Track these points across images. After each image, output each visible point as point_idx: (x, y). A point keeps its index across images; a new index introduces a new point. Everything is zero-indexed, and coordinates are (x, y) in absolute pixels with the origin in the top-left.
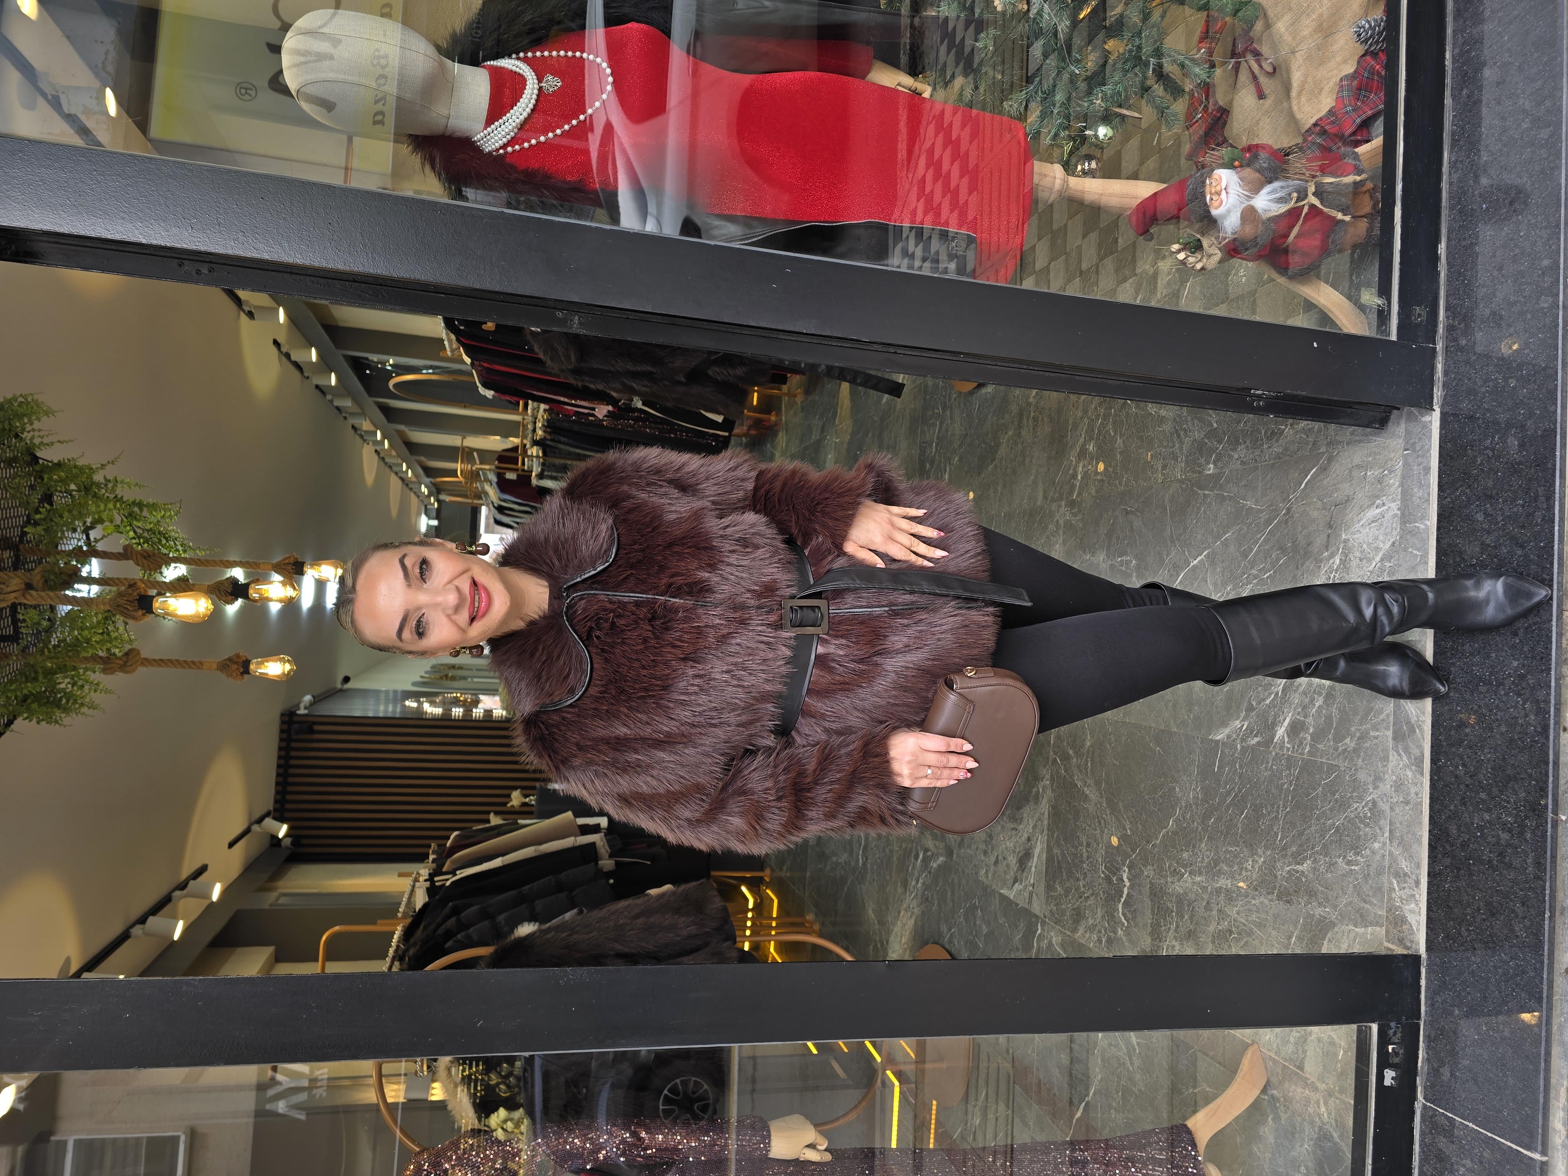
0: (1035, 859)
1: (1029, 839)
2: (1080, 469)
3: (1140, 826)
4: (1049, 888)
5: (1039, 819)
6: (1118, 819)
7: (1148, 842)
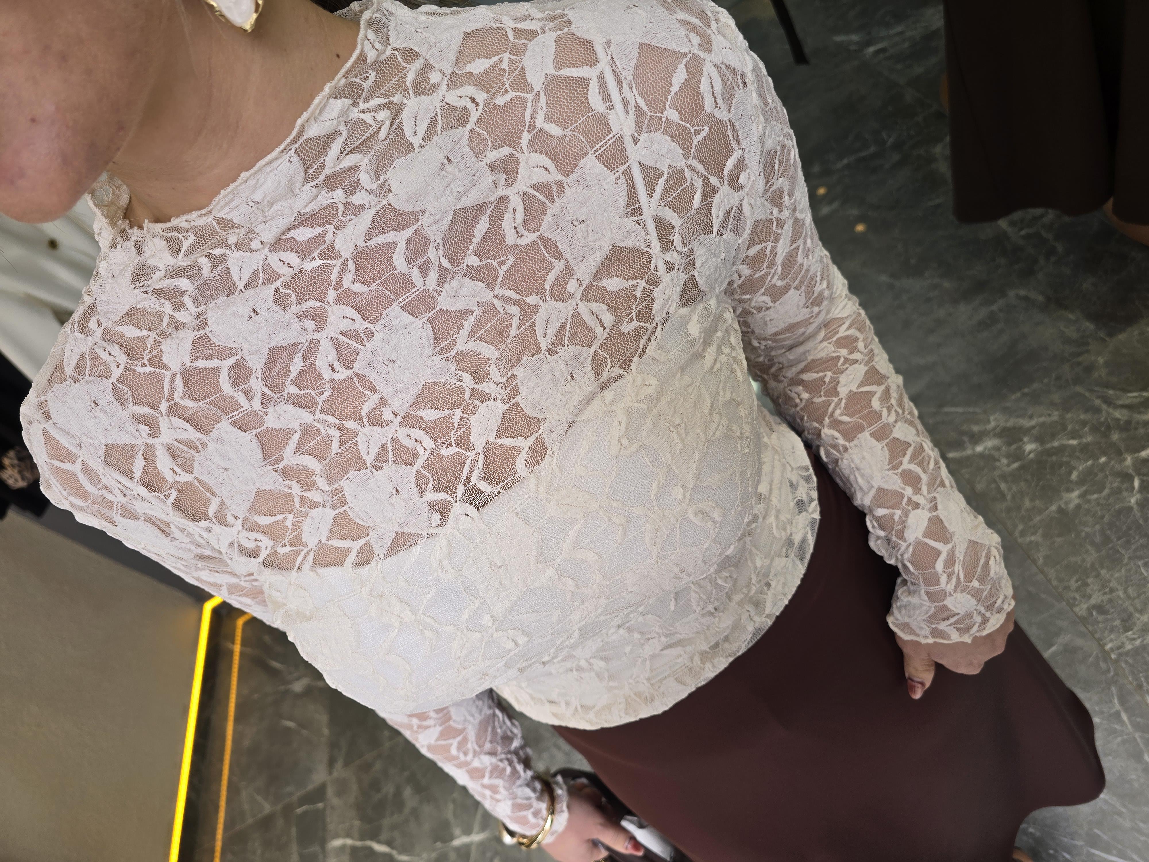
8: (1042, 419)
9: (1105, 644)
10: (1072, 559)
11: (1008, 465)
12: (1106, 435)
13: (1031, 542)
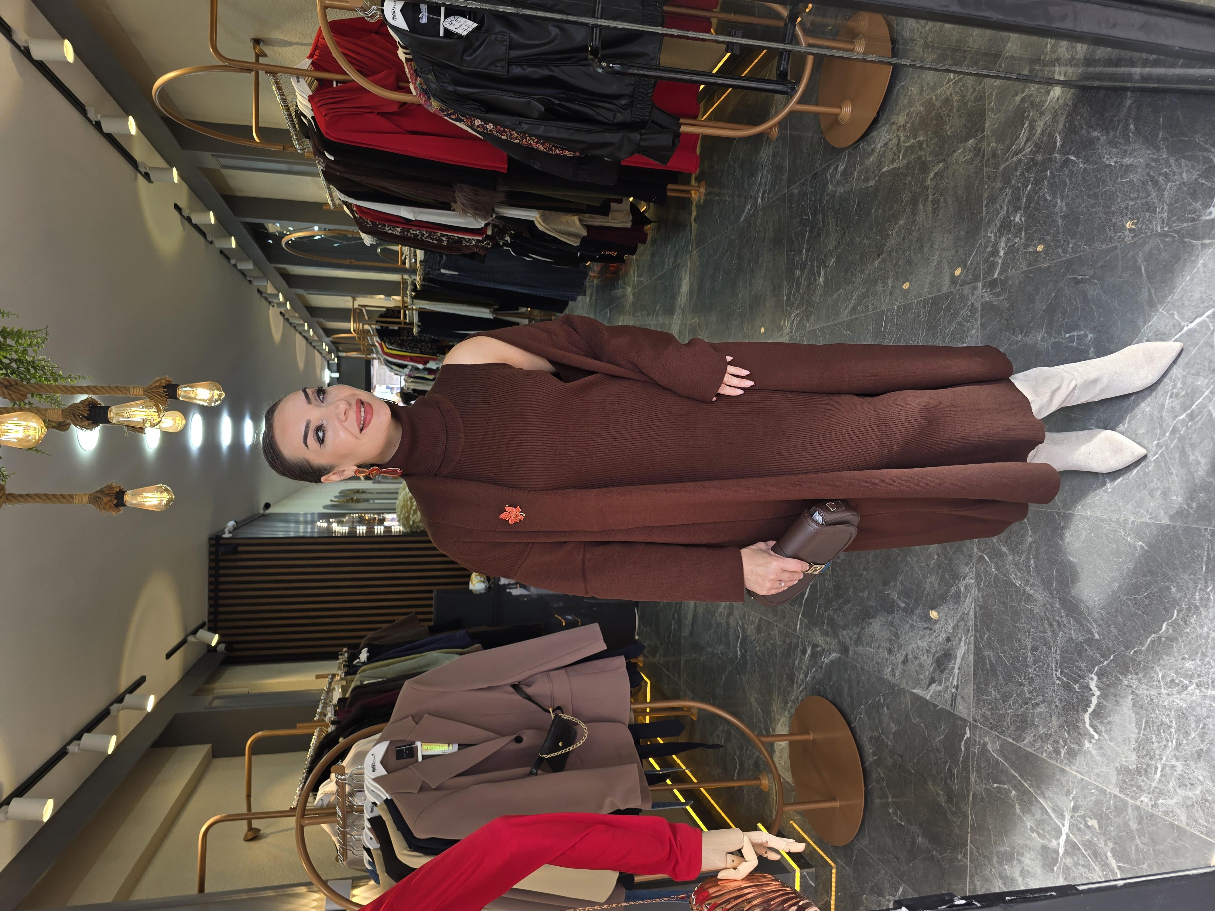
0: (959, 660)
1: (948, 640)
2: (1003, 244)
3: (1115, 631)
4: (980, 691)
5: (962, 619)
6: (1077, 621)
7: (1128, 648)
8: (1006, 202)
9: (1156, 231)
10: (1096, 225)
11: (1021, 239)
12: (1036, 164)
13: (1072, 248)
